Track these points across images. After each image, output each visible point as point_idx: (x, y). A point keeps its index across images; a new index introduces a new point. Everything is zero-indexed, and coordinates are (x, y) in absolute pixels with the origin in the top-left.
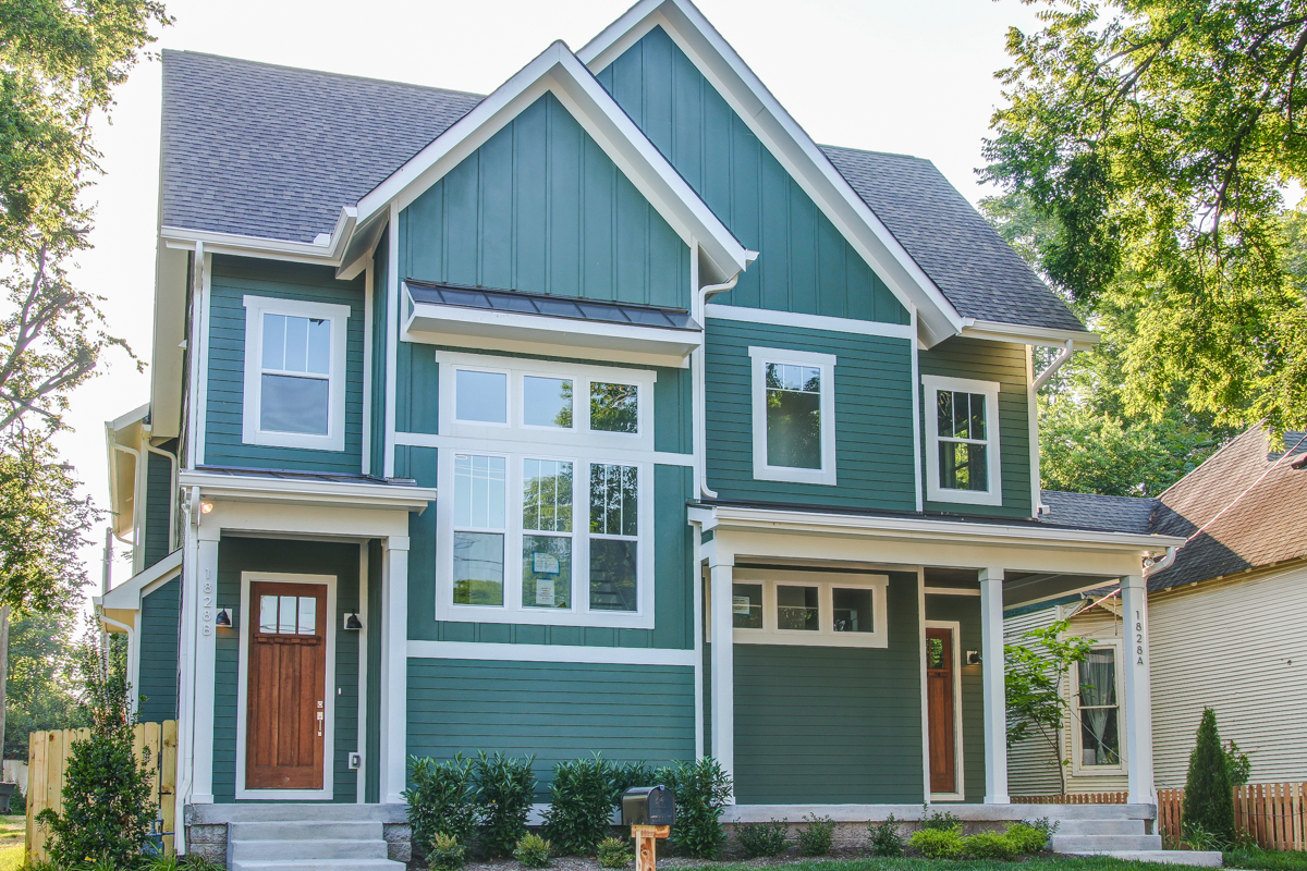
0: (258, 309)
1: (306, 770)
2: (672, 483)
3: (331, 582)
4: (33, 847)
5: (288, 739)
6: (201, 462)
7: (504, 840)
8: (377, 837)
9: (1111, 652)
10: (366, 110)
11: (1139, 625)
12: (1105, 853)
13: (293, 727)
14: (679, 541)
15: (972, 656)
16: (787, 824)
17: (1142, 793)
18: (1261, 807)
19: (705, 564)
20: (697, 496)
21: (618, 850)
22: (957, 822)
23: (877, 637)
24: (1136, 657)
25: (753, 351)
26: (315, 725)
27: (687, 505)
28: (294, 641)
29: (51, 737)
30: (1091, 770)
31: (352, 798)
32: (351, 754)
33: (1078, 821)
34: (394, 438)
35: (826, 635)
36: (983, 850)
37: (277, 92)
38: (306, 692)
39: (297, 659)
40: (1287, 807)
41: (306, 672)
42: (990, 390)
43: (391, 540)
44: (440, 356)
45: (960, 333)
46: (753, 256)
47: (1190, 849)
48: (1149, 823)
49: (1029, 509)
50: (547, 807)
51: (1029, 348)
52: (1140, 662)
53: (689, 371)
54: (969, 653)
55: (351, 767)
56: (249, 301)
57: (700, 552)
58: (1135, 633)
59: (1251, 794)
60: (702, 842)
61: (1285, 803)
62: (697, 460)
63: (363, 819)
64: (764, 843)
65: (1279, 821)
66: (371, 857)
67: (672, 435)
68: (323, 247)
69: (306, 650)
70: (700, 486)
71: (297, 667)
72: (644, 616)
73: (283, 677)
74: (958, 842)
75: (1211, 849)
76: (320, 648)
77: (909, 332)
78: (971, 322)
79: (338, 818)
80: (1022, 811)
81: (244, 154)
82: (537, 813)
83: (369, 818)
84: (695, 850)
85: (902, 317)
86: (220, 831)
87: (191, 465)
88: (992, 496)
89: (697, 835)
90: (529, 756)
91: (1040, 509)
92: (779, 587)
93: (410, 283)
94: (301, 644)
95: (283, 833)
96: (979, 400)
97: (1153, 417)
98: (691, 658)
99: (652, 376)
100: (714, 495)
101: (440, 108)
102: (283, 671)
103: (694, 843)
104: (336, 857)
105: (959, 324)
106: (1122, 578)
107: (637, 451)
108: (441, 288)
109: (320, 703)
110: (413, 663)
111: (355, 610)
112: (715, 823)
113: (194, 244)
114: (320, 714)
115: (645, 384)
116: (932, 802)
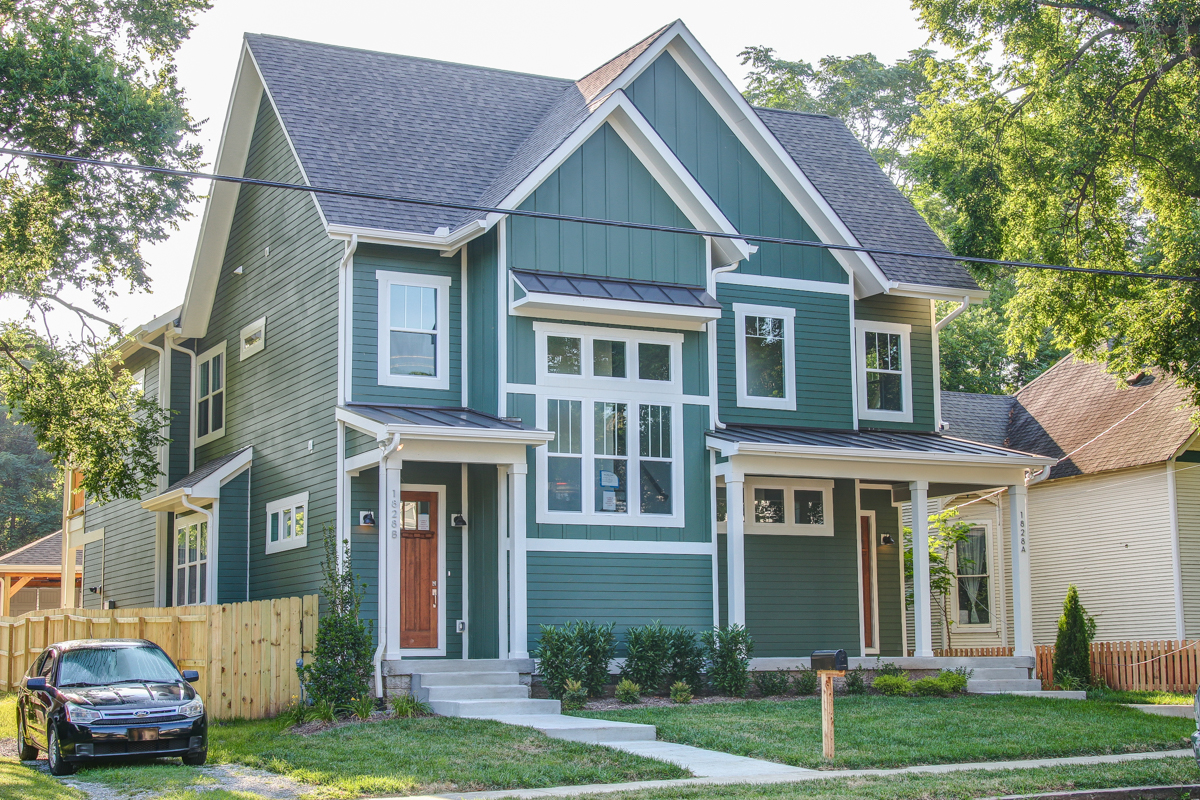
0: (388, 281)
1: (425, 633)
2: (695, 417)
3: (441, 490)
4: (213, 695)
5: (412, 610)
6: (349, 399)
7: (596, 684)
8: (515, 683)
9: (983, 530)
10: (415, 92)
11: (1022, 522)
12: (1007, 692)
13: (415, 602)
14: (701, 460)
15: (885, 538)
16: (789, 672)
17: (1025, 649)
18: (1109, 659)
19: (720, 478)
20: (712, 428)
21: (685, 691)
22: (905, 670)
23: (826, 528)
24: (1020, 547)
25: (736, 306)
26: (432, 600)
27: (706, 434)
28: (416, 535)
29: (224, 609)
30: (967, 628)
31: (459, 655)
32: (458, 622)
33: (982, 669)
34: (505, 388)
35: (790, 527)
36: (926, 690)
37: (345, 77)
38: (424, 574)
39: (417, 549)
40: (1128, 659)
41: (424, 559)
42: (904, 331)
43: (515, 467)
44: (536, 325)
45: (887, 292)
46: (754, 249)
47: (1062, 690)
48: (1030, 670)
49: (933, 425)
50: (622, 661)
51: (933, 302)
52: (1024, 550)
53: (705, 334)
54: (883, 536)
55: (458, 631)
56: (380, 274)
57: (715, 470)
58: (1019, 528)
59: (1102, 649)
60: (736, 685)
61: (1127, 656)
62: (711, 401)
63: (501, 670)
64: (774, 685)
65: (1122, 669)
66: (518, 697)
67: (695, 383)
68: (443, 238)
69: (424, 541)
70: (714, 421)
71: (417, 555)
72: (677, 518)
73: (408, 563)
74: (908, 684)
75: (1077, 689)
76: (433, 540)
77: (847, 289)
78: (896, 285)
79: (484, 670)
80: (943, 663)
81: (350, 145)
82: (615, 665)
83: (504, 669)
84: (730, 691)
85: (842, 277)
86: (407, 680)
87: (341, 402)
88: (906, 415)
89: (732, 679)
90: (610, 623)
91: (943, 427)
92: (756, 490)
93: (516, 272)
94: (420, 538)
95: (454, 681)
96: (895, 339)
97: (1028, 356)
98: (710, 548)
99: (680, 338)
100: (723, 426)
101: (467, 86)
102: (408, 558)
103: (731, 687)
104: (495, 697)
105: (887, 286)
106: (1009, 486)
107: (671, 393)
108: (536, 275)
109: (434, 583)
110: (531, 555)
111: (460, 511)
112: (744, 671)
113: (351, 236)
114: (434, 591)
115: (675, 344)
116: (867, 655)
